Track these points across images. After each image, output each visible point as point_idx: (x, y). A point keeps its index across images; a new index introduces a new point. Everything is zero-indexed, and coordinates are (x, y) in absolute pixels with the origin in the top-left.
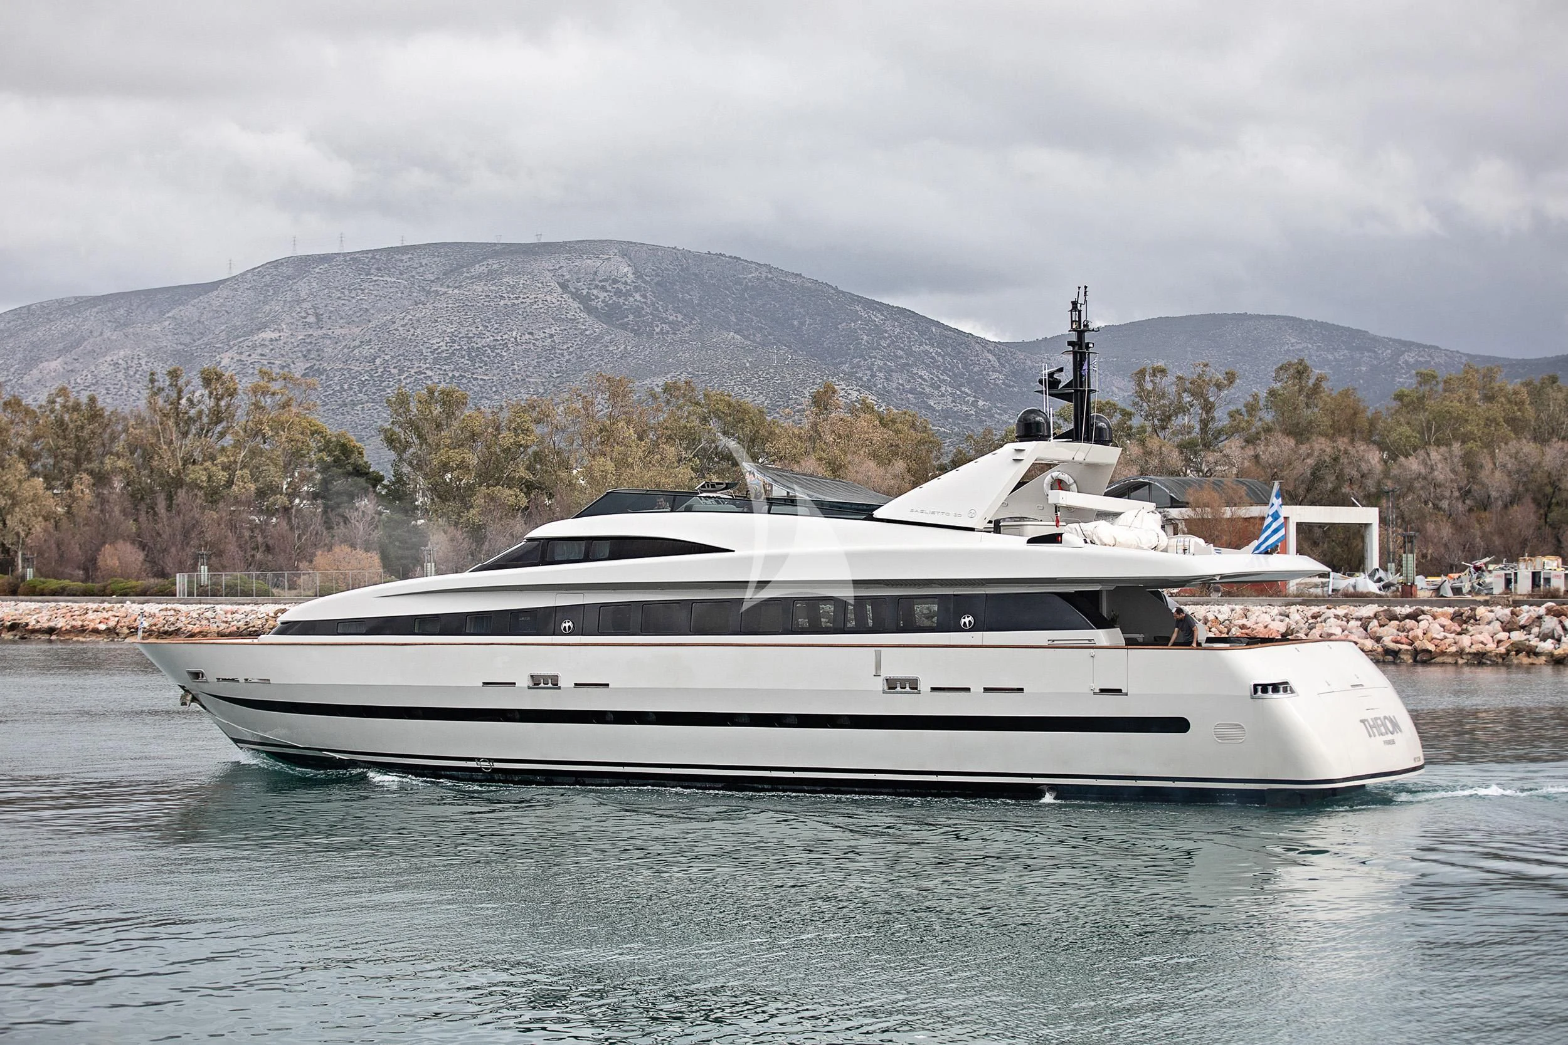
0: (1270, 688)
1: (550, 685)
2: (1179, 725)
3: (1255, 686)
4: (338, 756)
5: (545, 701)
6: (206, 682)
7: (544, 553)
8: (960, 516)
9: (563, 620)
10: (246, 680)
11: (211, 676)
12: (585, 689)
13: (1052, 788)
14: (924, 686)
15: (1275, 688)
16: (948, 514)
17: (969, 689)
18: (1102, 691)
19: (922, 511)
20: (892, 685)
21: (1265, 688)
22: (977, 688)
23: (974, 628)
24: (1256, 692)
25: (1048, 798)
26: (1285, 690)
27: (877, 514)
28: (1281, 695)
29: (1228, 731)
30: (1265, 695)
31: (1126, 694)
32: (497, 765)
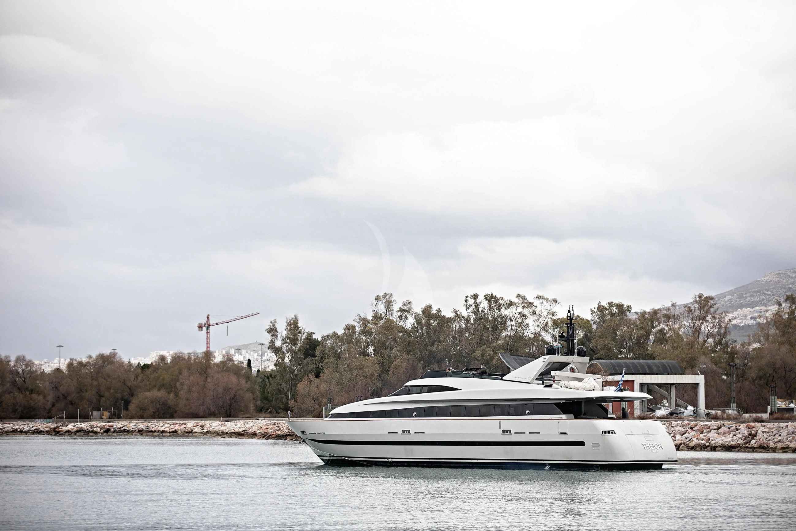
0: (607, 432)
1: (408, 433)
2: (582, 444)
3: (602, 431)
4: (347, 459)
5: (406, 438)
6: (306, 434)
7: (409, 391)
8: (526, 379)
9: (414, 413)
10: (318, 433)
11: (307, 433)
12: (417, 434)
13: (549, 464)
14: (513, 432)
15: (609, 432)
16: (523, 378)
17: (525, 433)
18: (561, 433)
19: (516, 377)
20: (504, 432)
21: (605, 432)
22: (527, 433)
23: (530, 414)
24: (603, 433)
25: (548, 467)
26: (612, 433)
27: (504, 378)
28: (611, 434)
29: (596, 446)
30: (605, 434)
31: (568, 434)
32: (393, 460)
